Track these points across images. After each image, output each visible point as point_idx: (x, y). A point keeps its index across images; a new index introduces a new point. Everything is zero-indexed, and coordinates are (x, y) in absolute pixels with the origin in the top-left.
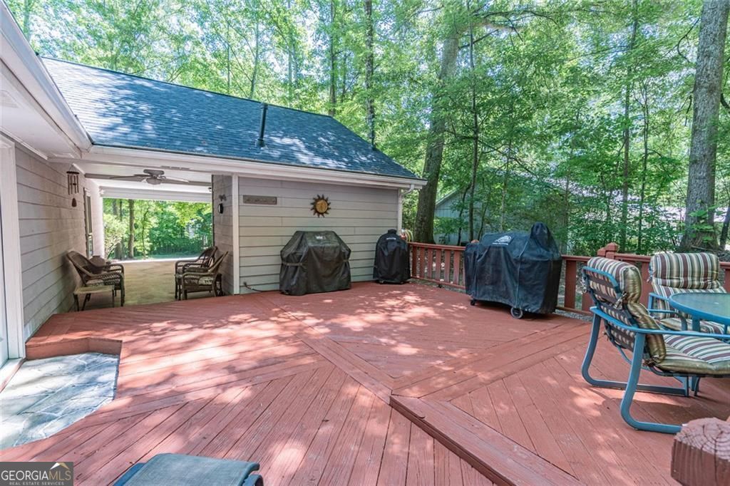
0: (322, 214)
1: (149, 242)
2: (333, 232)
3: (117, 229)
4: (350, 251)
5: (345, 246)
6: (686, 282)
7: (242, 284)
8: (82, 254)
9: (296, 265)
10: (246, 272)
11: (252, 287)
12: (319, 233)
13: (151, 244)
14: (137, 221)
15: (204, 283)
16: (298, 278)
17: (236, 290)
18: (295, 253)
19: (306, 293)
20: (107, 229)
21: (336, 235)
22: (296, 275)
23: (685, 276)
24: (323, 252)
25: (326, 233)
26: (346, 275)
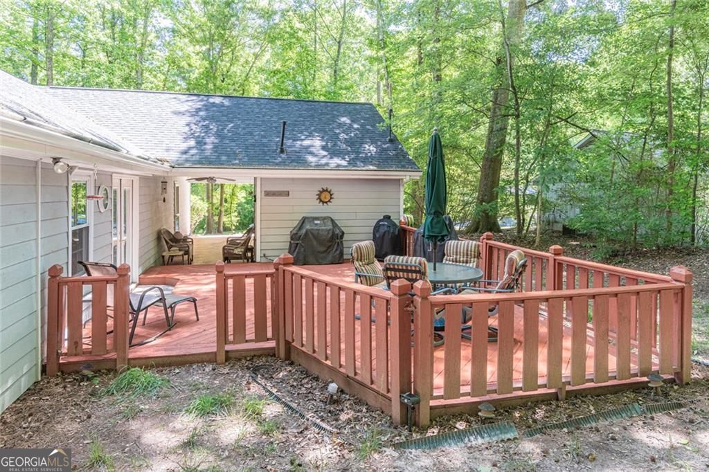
0: (326, 202)
1: (236, 217)
2: (330, 218)
3: (200, 208)
4: (343, 233)
5: (339, 228)
6: (456, 258)
7: (262, 255)
8: (170, 230)
9: (297, 242)
10: (265, 246)
11: (269, 258)
12: (317, 219)
13: (238, 218)
14: (227, 195)
15: (237, 253)
16: (298, 252)
17: (258, 259)
18: (297, 234)
19: (305, 264)
20: (193, 209)
21: (332, 220)
22: (297, 250)
23: (457, 255)
24: (318, 233)
25: (324, 218)
26: (338, 252)
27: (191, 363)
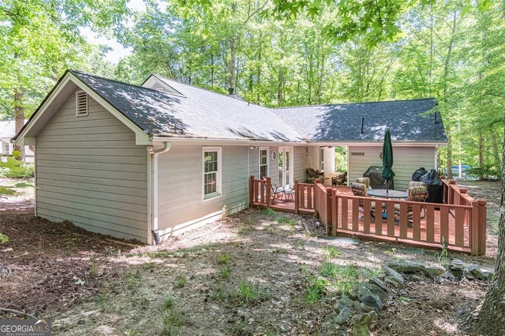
12: (377, 167)
27: (287, 212)
